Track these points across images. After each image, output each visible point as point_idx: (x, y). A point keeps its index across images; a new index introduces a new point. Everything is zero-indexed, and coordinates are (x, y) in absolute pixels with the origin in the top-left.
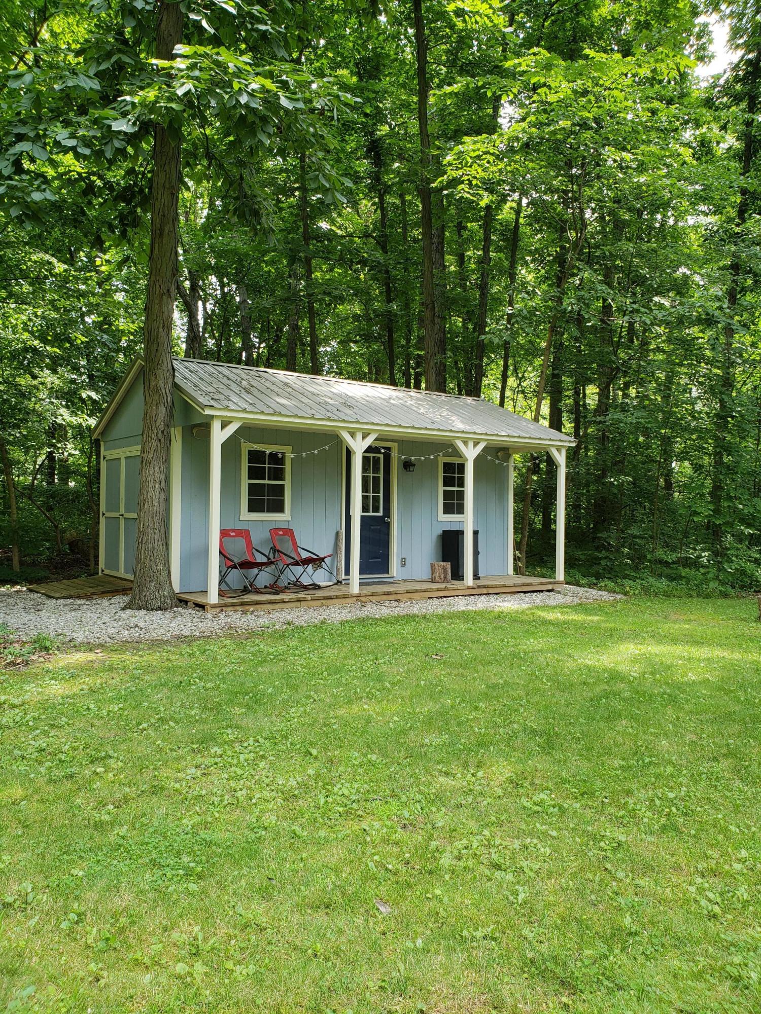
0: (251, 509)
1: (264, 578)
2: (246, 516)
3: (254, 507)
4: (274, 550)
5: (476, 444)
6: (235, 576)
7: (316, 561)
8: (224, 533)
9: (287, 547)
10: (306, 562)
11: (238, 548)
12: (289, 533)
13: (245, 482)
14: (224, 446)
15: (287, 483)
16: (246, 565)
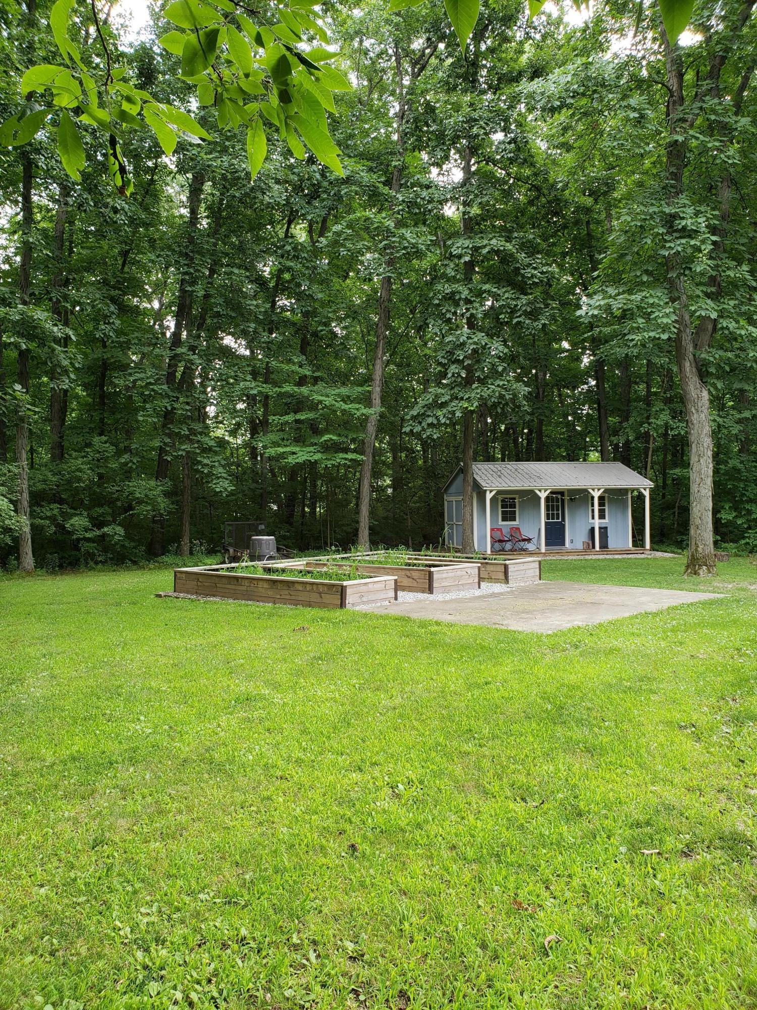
0: (503, 520)
1: (508, 546)
2: (501, 523)
3: (504, 519)
4: (512, 536)
5: (599, 490)
6: (497, 545)
7: (529, 540)
8: (492, 530)
9: (517, 535)
10: (524, 540)
11: (498, 535)
12: (518, 529)
13: (500, 510)
14: (491, 500)
15: (517, 510)
16: (500, 541)
